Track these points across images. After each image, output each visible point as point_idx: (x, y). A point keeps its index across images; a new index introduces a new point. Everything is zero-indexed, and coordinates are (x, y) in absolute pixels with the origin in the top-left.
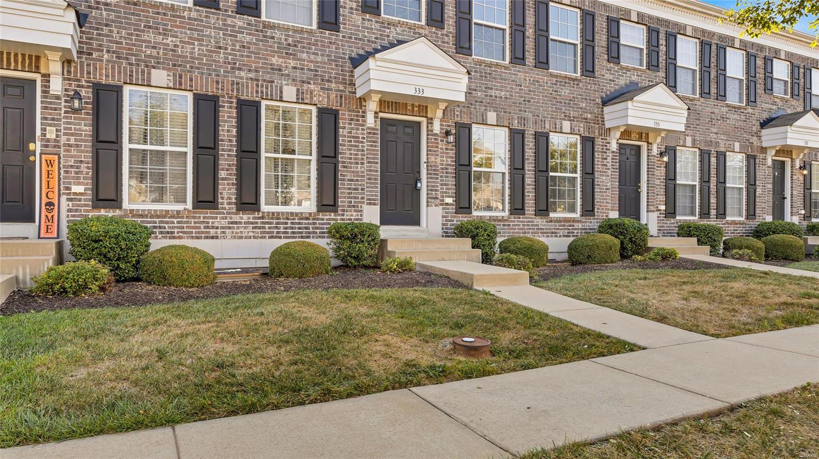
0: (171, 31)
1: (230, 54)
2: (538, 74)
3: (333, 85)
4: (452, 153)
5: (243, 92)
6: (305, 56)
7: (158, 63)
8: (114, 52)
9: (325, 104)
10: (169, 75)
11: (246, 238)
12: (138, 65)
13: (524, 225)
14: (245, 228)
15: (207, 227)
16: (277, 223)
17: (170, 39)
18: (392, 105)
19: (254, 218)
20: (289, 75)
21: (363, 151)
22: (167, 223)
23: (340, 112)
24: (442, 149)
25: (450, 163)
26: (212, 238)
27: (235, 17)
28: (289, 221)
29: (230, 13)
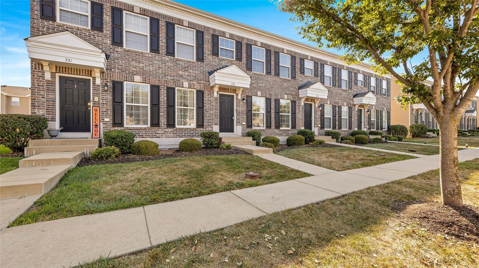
0: (141, 61)
1: (164, 70)
2: (276, 78)
3: (202, 82)
4: (245, 106)
5: (168, 84)
6: (191, 71)
7: (137, 73)
8: (120, 69)
9: (199, 89)
10: (141, 78)
11: (170, 137)
12: (129, 74)
13: (271, 132)
14: (170, 134)
15: (156, 134)
16: (182, 132)
17: (141, 64)
18: (223, 89)
19: (173, 130)
20: (185, 78)
21: (213, 105)
22: (141, 132)
23: (205, 92)
24: (241, 105)
25: (244, 110)
26: (158, 137)
27: (165, 57)
28: (186, 131)
29: (163, 55)
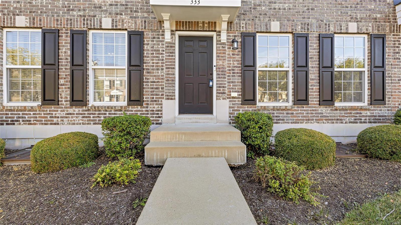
3: (139, 14)
4: (238, 58)
5: (74, 26)
7: (21, 12)
9: (133, 28)
10: (26, 19)
11: (77, 124)
12: (9, 15)
13: (308, 113)
14: (77, 117)
15: (52, 117)
16: (99, 114)
18: (186, 25)
19: (83, 111)
20: (106, 11)
21: (163, 60)
22: (26, 114)
23: (145, 33)
24: (229, 54)
25: (236, 65)
26: (55, 124)
28: (108, 113)
